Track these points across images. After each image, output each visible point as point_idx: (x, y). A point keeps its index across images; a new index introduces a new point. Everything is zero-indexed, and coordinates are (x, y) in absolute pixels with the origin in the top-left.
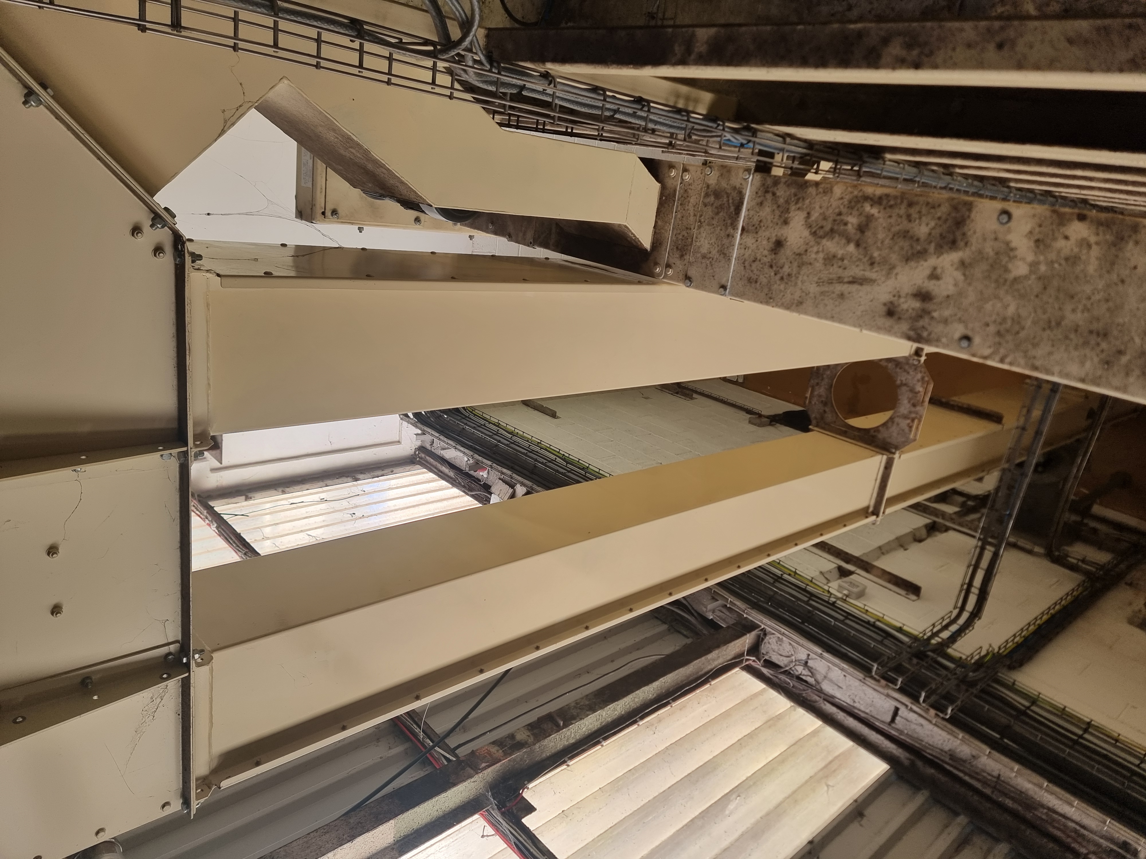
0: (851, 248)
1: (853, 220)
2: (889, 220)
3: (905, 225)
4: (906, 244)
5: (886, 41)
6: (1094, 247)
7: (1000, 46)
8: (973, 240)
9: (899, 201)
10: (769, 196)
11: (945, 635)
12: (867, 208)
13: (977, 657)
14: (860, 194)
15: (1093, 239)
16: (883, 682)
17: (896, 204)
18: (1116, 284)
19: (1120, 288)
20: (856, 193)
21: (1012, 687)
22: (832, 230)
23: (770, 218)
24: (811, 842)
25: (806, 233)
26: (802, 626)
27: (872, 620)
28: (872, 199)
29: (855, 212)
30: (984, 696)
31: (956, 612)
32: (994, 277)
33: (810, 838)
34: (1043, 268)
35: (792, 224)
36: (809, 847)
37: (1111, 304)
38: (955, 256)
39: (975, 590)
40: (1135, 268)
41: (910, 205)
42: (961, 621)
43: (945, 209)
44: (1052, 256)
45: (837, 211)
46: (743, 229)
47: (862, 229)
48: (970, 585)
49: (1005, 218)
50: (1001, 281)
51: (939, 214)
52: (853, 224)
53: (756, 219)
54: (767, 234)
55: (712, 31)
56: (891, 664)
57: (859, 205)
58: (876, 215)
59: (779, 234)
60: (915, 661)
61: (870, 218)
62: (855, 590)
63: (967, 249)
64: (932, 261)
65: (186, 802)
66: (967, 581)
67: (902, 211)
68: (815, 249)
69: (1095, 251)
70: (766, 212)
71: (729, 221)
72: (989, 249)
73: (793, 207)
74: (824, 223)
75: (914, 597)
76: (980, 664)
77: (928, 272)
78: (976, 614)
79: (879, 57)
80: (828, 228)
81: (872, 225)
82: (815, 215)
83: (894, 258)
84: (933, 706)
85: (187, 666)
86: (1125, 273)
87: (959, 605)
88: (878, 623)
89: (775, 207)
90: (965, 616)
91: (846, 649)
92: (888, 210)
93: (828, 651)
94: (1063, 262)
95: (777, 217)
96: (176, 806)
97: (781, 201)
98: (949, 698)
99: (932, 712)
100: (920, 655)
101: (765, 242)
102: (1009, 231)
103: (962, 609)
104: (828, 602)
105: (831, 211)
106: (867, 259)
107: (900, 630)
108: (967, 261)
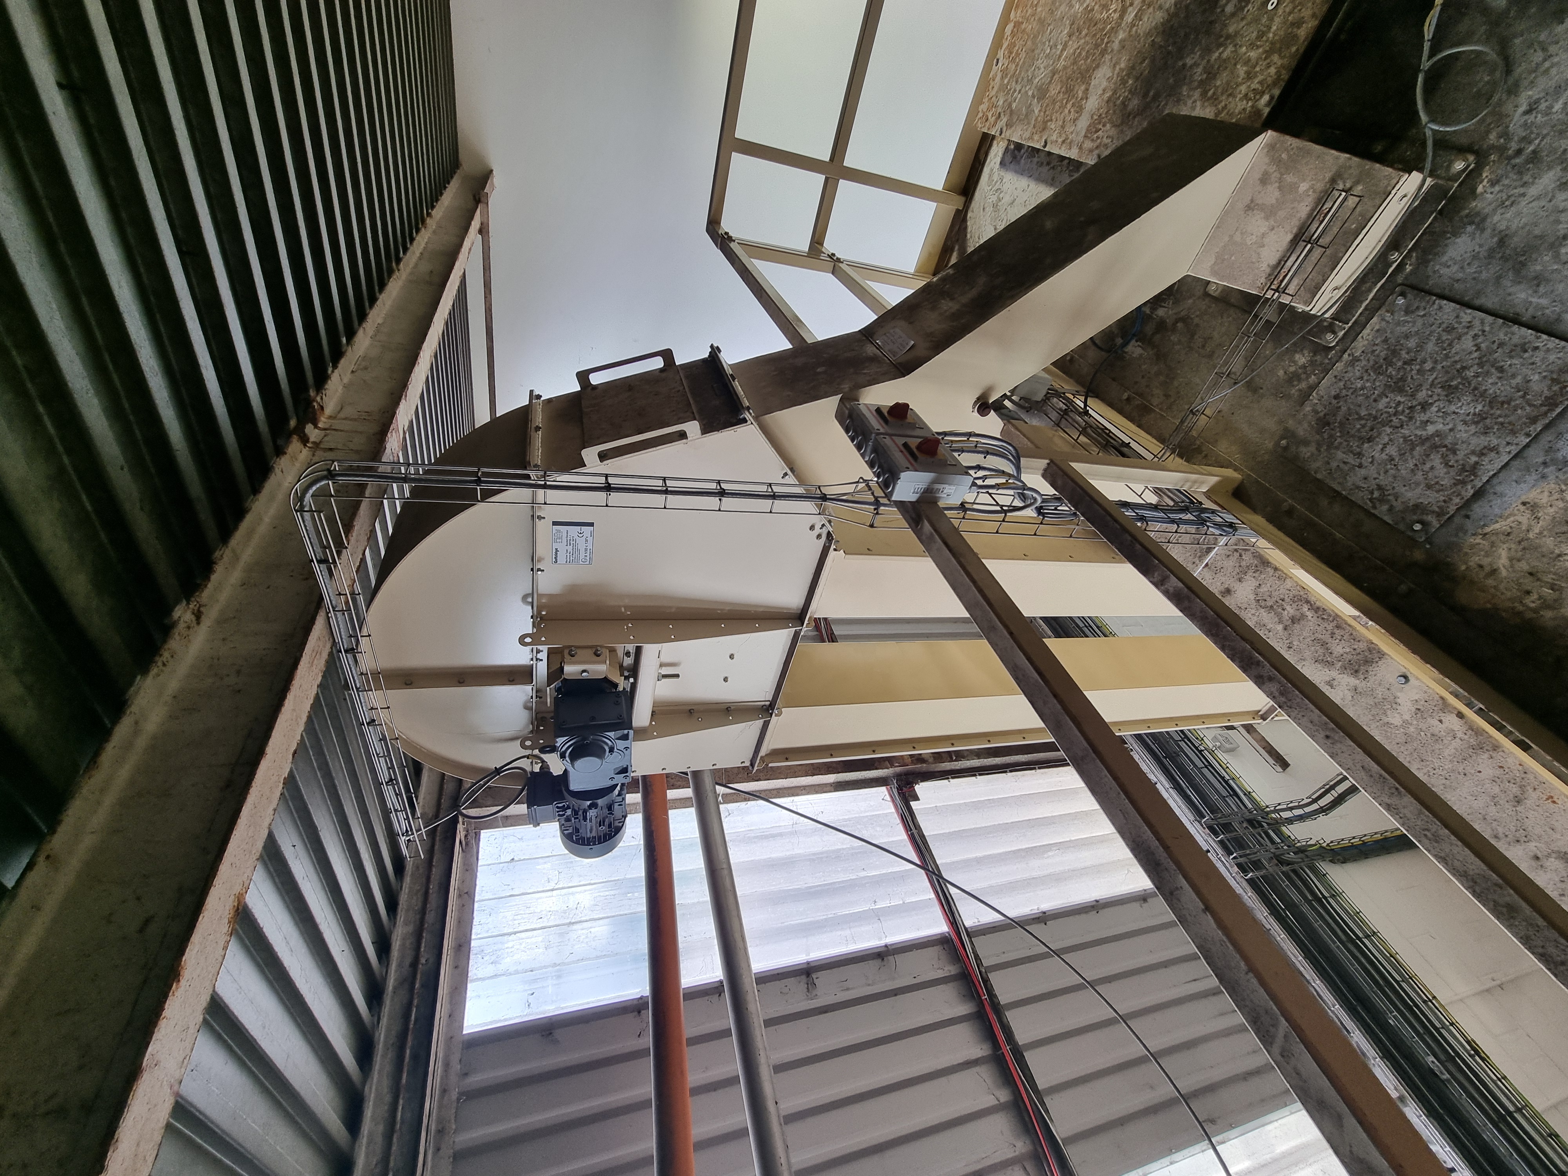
0: (1280, 627)
1: (1290, 610)
2: (1317, 627)
3: (1327, 638)
4: (1321, 651)
5: (1271, 679)
6: (1457, 740)
7: (1327, 737)
8: (1372, 679)
9: (1331, 619)
10: (1237, 555)
11: (1286, 815)
12: (1305, 608)
13: (1304, 843)
14: (1305, 596)
15: (1460, 735)
16: (1207, 831)
17: (1327, 619)
18: (1459, 773)
19: (1461, 777)
20: (1302, 593)
21: (1322, 877)
22: (1271, 607)
23: (1230, 570)
24: (1097, 901)
25: (1252, 597)
26: (1164, 760)
27: (1227, 777)
28: (1311, 605)
29: (1294, 606)
30: (1292, 875)
31: (1306, 801)
32: (1374, 712)
33: (1098, 899)
34: (1412, 729)
35: (1244, 584)
36: (1094, 903)
37: (1448, 782)
38: (1353, 681)
39: (1335, 793)
40: (1480, 772)
41: (1338, 627)
42: (1308, 809)
43: (1362, 646)
44: (1423, 726)
45: (1282, 596)
46: (1207, 565)
47: (1294, 620)
48: (1333, 787)
49: (1403, 680)
50: (1378, 718)
51: (1356, 647)
52: (1288, 613)
53: (1219, 564)
54: (1223, 579)
55: (1180, 585)
56: (1221, 821)
57: (1300, 603)
58: (1310, 618)
59: (1232, 585)
60: (1245, 825)
61: (1303, 616)
62: (1227, 746)
63: (1364, 682)
64: (1334, 674)
65: (752, 765)
66: (1332, 783)
67: (1330, 627)
68: (1253, 611)
69: (1457, 743)
70: (1230, 564)
71: (1199, 554)
72: (1380, 692)
73: (1250, 573)
74: (1268, 599)
75: (1280, 769)
76: (1301, 851)
77: (1328, 679)
78: (1325, 810)
79: (1264, 683)
80: (1269, 604)
81: (1302, 622)
82: (1264, 589)
83: (1307, 654)
84: (1239, 866)
85: (771, 714)
86: (1469, 770)
87: (1314, 797)
88: (1231, 782)
89: (1237, 565)
90: (1315, 806)
91: (1190, 792)
92: (1320, 619)
93: (1175, 788)
94: (1429, 735)
95: (1235, 572)
96: (747, 764)
97: (1244, 564)
98: (1257, 865)
99: (1236, 869)
100: (1253, 823)
101: (1219, 584)
102: (1402, 690)
103: (1315, 801)
104: (1197, 748)
105: (1277, 593)
106: (1288, 641)
107: (1248, 794)
108: (1359, 690)
